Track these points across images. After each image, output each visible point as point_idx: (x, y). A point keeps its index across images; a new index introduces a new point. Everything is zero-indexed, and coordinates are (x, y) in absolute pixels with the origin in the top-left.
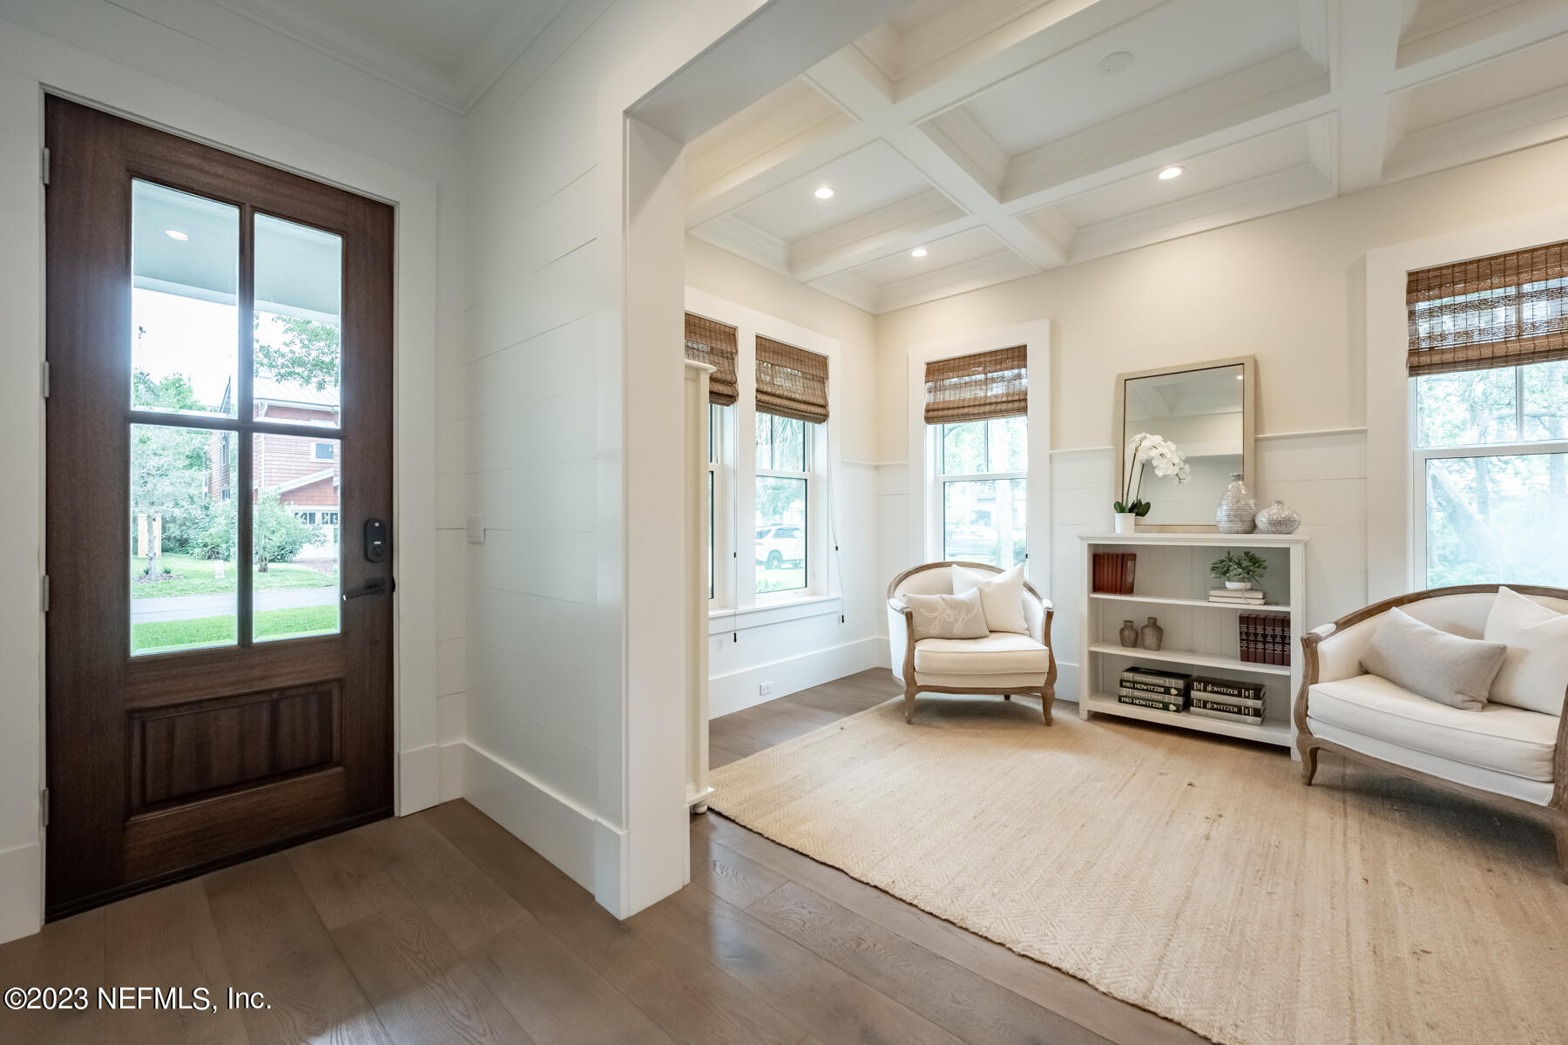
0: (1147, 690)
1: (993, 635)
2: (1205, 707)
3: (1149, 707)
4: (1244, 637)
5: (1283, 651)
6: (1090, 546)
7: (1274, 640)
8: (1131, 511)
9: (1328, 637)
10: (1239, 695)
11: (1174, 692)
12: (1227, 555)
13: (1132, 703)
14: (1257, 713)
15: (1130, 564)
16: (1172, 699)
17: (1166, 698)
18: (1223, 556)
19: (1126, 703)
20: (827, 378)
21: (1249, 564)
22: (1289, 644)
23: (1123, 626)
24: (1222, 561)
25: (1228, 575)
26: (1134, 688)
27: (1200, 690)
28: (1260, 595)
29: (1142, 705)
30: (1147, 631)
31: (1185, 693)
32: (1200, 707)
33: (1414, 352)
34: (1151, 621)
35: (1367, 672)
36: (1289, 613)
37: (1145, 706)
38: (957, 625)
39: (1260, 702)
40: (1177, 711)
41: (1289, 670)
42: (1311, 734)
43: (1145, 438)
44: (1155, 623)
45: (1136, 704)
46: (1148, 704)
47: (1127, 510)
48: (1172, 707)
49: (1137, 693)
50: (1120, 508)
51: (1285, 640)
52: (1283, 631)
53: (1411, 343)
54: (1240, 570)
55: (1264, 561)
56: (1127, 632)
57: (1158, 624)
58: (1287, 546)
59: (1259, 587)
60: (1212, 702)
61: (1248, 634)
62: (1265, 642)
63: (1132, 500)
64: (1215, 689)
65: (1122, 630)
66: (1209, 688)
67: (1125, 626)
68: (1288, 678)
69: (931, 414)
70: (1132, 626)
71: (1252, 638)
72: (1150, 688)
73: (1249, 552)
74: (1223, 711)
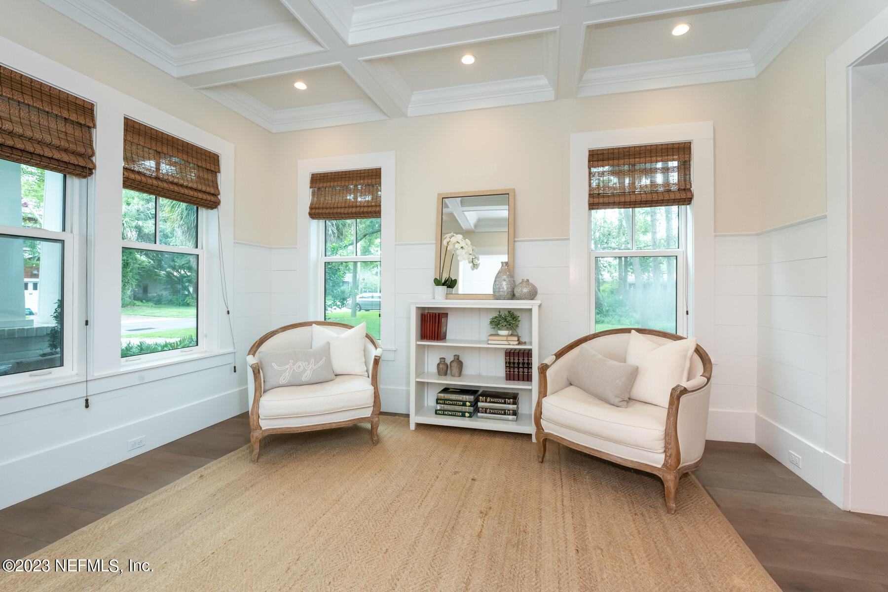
0: (452, 405)
1: (339, 378)
2: (486, 412)
3: (453, 416)
4: (508, 365)
5: (528, 372)
6: (418, 308)
7: (523, 366)
8: (443, 284)
9: (552, 364)
10: (505, 403)
11: (468, 404)
12: (499, 313)
13: (443, 414)
14: (515, 413)
15: (443, 320)
16: (467, 409)
17: (464, 409)
18: (496, 314)
19: (440, 414)
20: (219, 172)
21: (510, 319)
22: (531, 368)
23: (439, 362)
24: (496, 317)
25: (499, 326)
26: (444, 404)
27: (483, 402)
28: (516, 339)
29: (449, 415)
30: (453, 364)
31: (474, 404)
32: (483, 413)
33: (591, 195)
34: (456, 357)
35: (571, 384)
36: (531, 349)
37: (451, 415)
38: (306, 374)
39: (515, 406)
40: (470, 417)
41: (531, 385)
42: (543, 430)
43: (453, 236)
44: (458, 359)
45: (446, 415)
46: (453, 414)
47: (442, 284)
48: (467, 415)
49: (446, 407)
50: (437, 282)
51: (529, 366)
52: (528, 360)
53: (590, 190)
54: (506, 323)
55: (519, 317)
56: (441, 366)
57: (460, 359)
58: (530, 307)
59: (515, 333)
60: (490, 409)
61: (510, 363)
62: (518, 368)
63: (445, 276)
64: (492, 400)
65: (438, 365)
66: (488, 400)
67: (441, 361)
68: (531, 390)
69: (313, 211)
70: (444, 362)
71: (512, 365)
72: (454, 403)
73: (510, 311)
74: (496, 414)
